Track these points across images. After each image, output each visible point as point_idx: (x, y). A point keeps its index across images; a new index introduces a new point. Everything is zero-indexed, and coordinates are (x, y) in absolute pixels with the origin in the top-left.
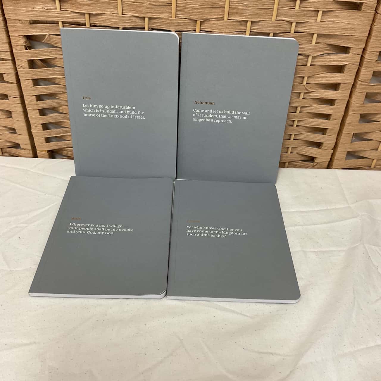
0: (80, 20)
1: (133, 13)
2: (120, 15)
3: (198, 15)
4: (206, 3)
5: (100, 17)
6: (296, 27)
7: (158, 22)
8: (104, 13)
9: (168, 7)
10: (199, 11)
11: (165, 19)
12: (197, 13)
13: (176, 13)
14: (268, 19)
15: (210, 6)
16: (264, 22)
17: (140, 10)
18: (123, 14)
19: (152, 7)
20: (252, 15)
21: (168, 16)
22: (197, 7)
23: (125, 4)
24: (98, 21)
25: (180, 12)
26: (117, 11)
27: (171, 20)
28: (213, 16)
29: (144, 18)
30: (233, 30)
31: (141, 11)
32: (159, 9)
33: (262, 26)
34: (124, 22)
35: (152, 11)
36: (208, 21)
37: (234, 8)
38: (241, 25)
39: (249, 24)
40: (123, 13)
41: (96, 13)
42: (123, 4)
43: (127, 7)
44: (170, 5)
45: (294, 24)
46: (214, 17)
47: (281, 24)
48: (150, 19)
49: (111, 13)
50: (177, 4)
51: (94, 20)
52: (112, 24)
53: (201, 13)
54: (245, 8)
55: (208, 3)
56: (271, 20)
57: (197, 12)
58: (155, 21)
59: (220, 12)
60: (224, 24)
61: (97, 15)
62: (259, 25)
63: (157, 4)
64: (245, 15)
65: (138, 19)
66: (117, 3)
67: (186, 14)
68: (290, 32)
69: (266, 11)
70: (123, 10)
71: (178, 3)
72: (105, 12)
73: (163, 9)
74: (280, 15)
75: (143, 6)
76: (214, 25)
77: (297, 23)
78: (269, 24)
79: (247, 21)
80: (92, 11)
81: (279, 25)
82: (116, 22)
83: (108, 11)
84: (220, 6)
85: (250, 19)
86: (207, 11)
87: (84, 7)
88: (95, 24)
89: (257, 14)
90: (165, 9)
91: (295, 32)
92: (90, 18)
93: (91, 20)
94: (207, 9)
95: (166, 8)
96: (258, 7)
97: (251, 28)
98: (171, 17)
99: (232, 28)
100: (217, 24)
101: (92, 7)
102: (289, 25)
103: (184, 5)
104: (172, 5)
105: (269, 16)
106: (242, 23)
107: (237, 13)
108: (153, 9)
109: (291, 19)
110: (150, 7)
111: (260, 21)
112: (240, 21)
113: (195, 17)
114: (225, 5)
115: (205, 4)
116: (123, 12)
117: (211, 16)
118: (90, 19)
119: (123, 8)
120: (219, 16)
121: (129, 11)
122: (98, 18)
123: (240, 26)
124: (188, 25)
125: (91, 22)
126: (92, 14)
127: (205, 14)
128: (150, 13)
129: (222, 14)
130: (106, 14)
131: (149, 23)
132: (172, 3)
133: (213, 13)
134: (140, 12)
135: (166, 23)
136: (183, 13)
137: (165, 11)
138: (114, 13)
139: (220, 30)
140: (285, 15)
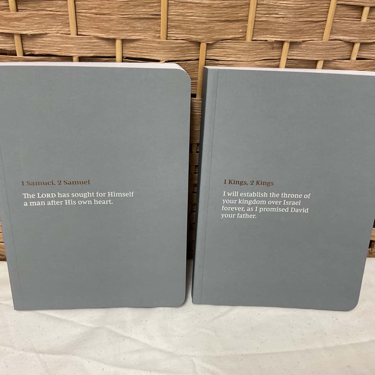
0: (7, 47)
1: (96, 32)
2: (73, 35)
3: (204, 33)
4: (217, 13)
5: (39, 40)
6: (359, 50)
7: (138, 47)
8: (46, 34)
9: (153, 22)
10: (205, 26)
11: (149, 41)
12: (203, 31)
13: (167, 32)
14: (316, 39)
15: (223, 19)
16: (311, 43)
17: (107, 27)
18: (78, 35)
19: (127, 21)
20: (291, 32)
21: (155, 36)
22: (203, 19)
23: (81, 17)
24: (35, 47)
25: (173, 30)
26: (68, 30)
27: (159, 43)
28: (229, 35)
29: (114, 40)
30: (261, 57)
31: (108, 29)
32: (138, 25)
33: (307, 50)
34: (81, 47)
35: (128, 28)
36: (219, 44)
37: (263, 21)
38: (273, 48)
39: (286, 46)
40: (79, 33)
41: (31, 32)
42: (78, 17)
43: (85, 23)
44: (157, 17)
45: (357, 46)
46: (230, 37)
47: (338, 46)
48: (123, 41)
49: (57, 33)
50: (169, 17)
51: (30, 46)
52: (60, 51)
53: (209, 30)
54: (281, 20)
55: (221, 13)
56: (322, 40)
57: (202, 29)
58: (132, 45)
59: (240, 29)
60: (246, 48)
61: (34, 36)
62: (301, 48)
63: (135, 16)
64: (280, 33)
65: (104, 42)
66: (67, 17)
67: (184, 33)
68: (349, 59)
69: (314, 25)
70: (78, 27)
71: (171, 15)
72: (47, 32)
73: (145, 25)
74: (335, 32)
75: (112, 20)
76: (229, 50)
77: (362, 44)
78: (318, 46)
79: (282, 43)
80: (25, 30)
81: (335, 48)
82: (67, 47)
83: (53, 29)
84: (240, 18)
85: (287, 39)
86: (218, 26)
87: (12, 23)
88: (31, 51)
89: (300, 30)
90: (149, 25)
91: (357, 59)
92: (23, 42)
93: (24, 46)
94: (218, 23)
95: (150, 23)
96: (301, 20)
97: (289, 54)
98: (159, 37)
99: (258, 54)
100: (234, 48)
101: (25, 24)
102: (348, 48)
103: (180, 18)
104: (160, 19)
105: (318, 34)
106: (275, 45)
107: (267, 29)
108: (128, 24)
109: (354, 38)
110: (123, 21)
111: (303, 41)
112: (271, 43)
113: (200, 37)
114: (248, 16)
115: (216, 15)
116: (78, 30)
117: (225, 34)
118: (22, 44)
119: (78, 25)
120: (239, 34)
121: (88, 28)
122: (36, 41)
123: (271, 51)
124: (187, 51)
125: (25, 49)
126: (26, 35)
127: (216, 32)
128: (124, 32)
129: (241, 32)
130: (48, 35)
131: (122, 49)
132: (160, 15)
133: (228, 30)
134: (107, 31)
135: (150, 48)
136: (178, 31)
137: (150, 28)
138: (64, 32)
139: (239, 58)
140: (344, 31)
